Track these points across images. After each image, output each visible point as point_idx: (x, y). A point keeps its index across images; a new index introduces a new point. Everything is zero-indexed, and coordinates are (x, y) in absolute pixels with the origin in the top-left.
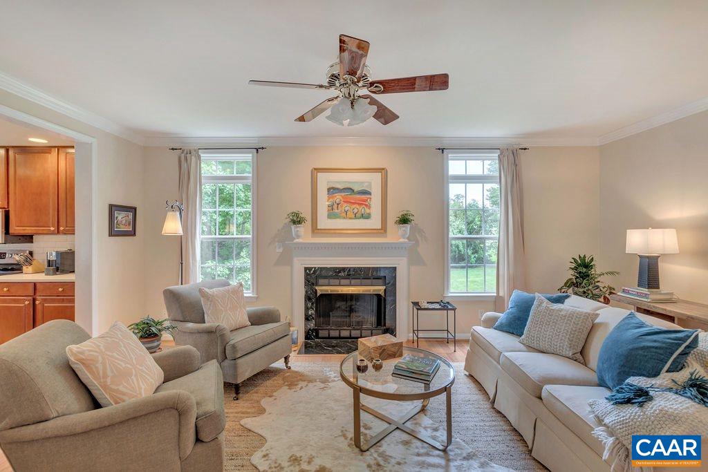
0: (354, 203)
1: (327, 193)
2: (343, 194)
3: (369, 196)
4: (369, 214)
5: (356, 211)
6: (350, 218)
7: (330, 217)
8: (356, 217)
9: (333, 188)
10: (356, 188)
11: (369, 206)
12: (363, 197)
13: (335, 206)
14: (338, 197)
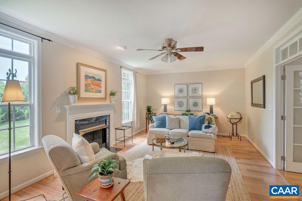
0: (96, 85)
1: (84, 78)
2: (91, 80)
3: (101, 82)
4: (101, 91)
5: (96, 88)
6: (94, 92)
7: (85, 91)
8: (96, 92)
9: (87, 76)
10: (97, 78)
11: (100, 87)
12: (99, 82)
13: (88, 85)
14: (89, 81)
